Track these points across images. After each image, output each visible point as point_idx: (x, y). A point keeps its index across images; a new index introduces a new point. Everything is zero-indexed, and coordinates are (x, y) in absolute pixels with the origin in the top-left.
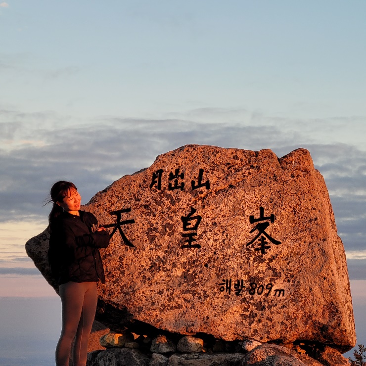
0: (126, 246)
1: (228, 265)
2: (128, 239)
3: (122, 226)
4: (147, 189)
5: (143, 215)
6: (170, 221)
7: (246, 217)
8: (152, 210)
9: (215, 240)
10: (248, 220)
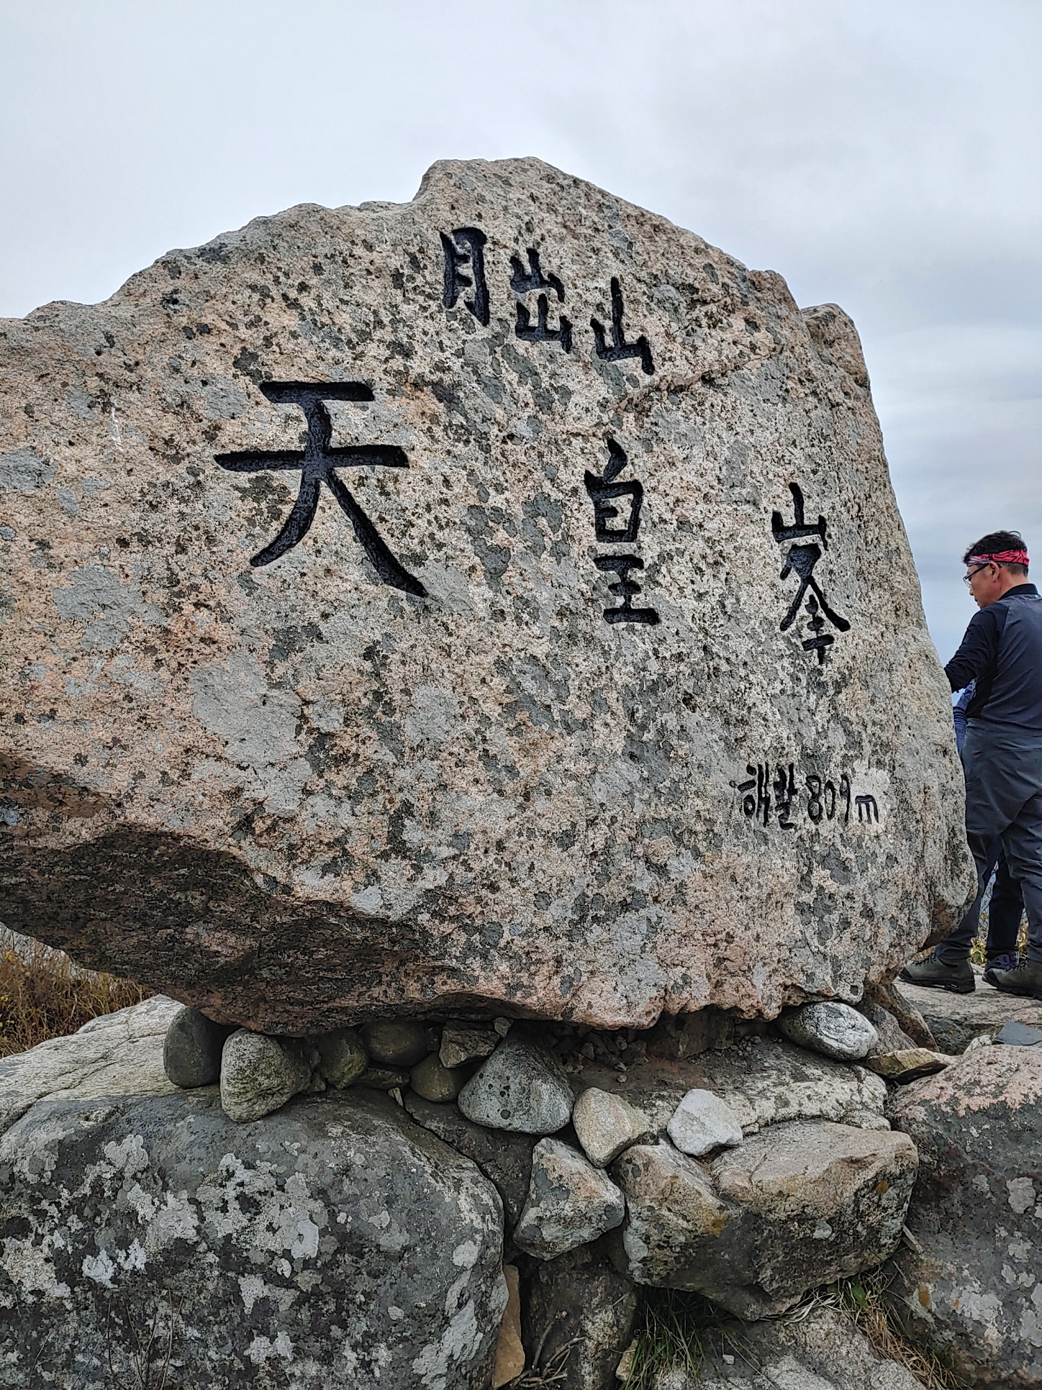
0: (393, 590)
1: (749, 702)
2: (393, 548)
3: (348, 474)
4: (434, 306)
5: (438, 431)
6: (547, 487)
7: (765, 516)
8: (472, 414)
9: (700, 596)
10: (769, 528)
